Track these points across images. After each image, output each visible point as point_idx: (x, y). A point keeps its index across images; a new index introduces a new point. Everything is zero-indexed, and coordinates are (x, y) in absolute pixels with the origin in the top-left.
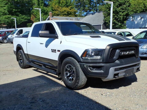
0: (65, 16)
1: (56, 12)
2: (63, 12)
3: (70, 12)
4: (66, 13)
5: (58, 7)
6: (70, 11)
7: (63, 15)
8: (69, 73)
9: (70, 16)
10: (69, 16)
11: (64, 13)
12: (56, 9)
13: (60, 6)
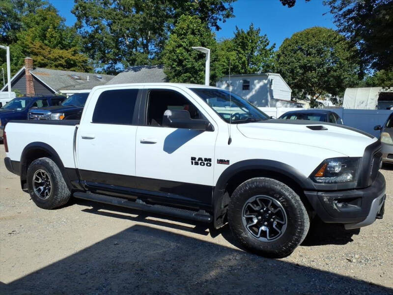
0: (61, 68)
1: (39, 59)
2: (56, 60)
3: (72, 60)
4: (63, 62)
5: (41, 47)
6: (73, 58)
7: (56, 66)
8: (257, 217)
9: (74, 71)
10: (72, 69)
11: (60, 62)
12: (36, 51)
13: (46, 45)
